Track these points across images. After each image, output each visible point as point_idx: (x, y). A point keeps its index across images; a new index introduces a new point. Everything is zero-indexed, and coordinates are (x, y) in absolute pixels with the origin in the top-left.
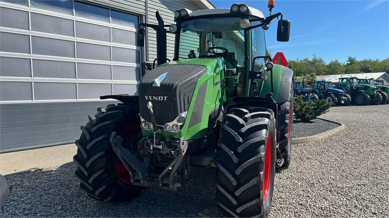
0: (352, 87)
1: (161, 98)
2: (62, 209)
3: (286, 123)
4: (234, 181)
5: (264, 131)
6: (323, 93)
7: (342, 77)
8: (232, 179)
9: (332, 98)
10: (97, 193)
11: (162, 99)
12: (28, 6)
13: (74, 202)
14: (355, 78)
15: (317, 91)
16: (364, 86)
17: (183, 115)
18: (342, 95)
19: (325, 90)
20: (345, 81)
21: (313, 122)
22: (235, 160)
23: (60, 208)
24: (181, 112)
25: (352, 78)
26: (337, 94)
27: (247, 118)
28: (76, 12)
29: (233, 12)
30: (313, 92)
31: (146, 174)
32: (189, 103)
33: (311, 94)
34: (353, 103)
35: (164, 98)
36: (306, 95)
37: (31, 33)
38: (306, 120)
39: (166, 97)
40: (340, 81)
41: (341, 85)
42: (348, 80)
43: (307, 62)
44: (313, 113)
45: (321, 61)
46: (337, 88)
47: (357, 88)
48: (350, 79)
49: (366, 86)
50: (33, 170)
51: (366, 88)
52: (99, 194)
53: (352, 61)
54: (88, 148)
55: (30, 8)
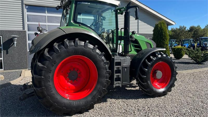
37: (47, 24)
44: (203, 59)
55: (47, 14)
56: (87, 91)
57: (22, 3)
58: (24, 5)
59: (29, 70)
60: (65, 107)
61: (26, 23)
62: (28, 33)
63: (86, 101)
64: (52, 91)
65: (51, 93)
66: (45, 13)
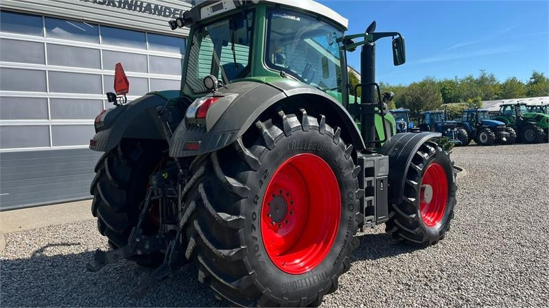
0: (518, 117)
6: (476, 127)
7: (505, 104)
9: (488, 133)
12: (43, 36)
14: (523, 104)
15: (467, 124)
16: (535, 115)
18: (502, 130)
19: (477, 122)
20: (509, 108)
25: (518, 105)
26: (495, 128)
28: (102, 39)
30: (460, 125)
33: (456, 129)
34: (519, 140)
36: (449, 129)
37: (48, 67)
40: (502, 109)
41: (502, 115)
42: (512, 108)
43: (471, 81)
45: (493, 79)
46: (496, 120)
47: (526, 119)
48: (515, 105)
49: (539, 116)
51: (539, 118)
53: (538, 79)
55: (46, 39)
56: (317, 247)
60: (287, 294)
63: (324, 274)
64: (260, 255)
65: (259, 260)
66: (40, 33)
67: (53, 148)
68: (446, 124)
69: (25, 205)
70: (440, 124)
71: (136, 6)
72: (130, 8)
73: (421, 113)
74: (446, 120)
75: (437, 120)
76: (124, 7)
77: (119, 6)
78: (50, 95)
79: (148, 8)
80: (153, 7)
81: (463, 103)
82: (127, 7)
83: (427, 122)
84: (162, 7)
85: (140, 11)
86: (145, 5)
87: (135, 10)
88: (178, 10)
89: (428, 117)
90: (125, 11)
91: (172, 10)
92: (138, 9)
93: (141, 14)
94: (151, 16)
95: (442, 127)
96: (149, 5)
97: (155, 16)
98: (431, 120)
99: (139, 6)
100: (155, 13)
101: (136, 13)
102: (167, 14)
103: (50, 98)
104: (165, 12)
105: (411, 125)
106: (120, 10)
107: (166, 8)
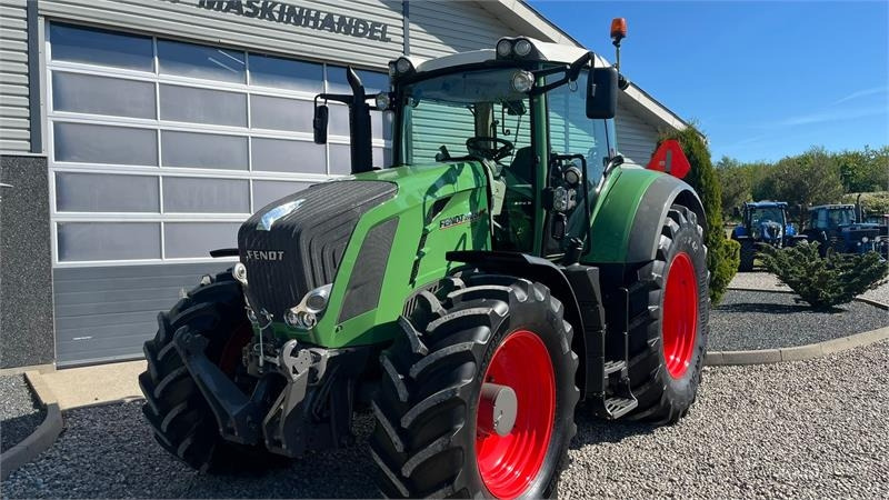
1: (272, 256)
2: (124, 482)
3: (649, 311)
4: (399, 443)
5: (485, 330)
8: (395, 438)
10: (181, 451)
11: (275, 258)
12: (154, 72)
13: (157, 469)
17: (323, 292)
21: (840, 311)
22: (403, 394)
23: (123, 479)
24: (316, 286)
27: (451, 299)
28: (252, 75)
29: (504, 58)
31: (249, 418)
32: (336, 266)
33: (878, 239)
35: (278, 255)
36: (865, 240)
37: (161, 124)
38: (820, 306)
39: (281, 253)
44: (842, 289)
50: (128, 400)
52: (185, 454)
54: (159, 359)
55: (159, 76)
57: (32, 9)
58: (41, 22)
59: (58, 368)
61: (50, 115)
62: (55, 166)
66: (149, 66)
67: (166, 261)
68: (859, 228)
69: (118, 358)
70: (847, 230)
71: (308, 18)
72: (297, 23)
73: (810, 209)
74: (858, 221)
75: (842, 221)
76: (288, 21)
77: (281, 20)
78: (163, 170)
79: (328, 22)
80: (336, 20)
81: (881, 193)
82: (292, 21)
83: (821, 224)
84: (352, 19)
85: (315, 26)
86: (323, 16)
87: (306, 25)
88: (379, 25)
89: (822, 215)
90: (290, 27)
91: (369, 24)
92: (311, 23)
93: (315, 32)
94: (333, 35)
95: (851, 233)
96: (330, 16)
97: (340, 36)
98: (830, 221)
99: (312, 19)
100: (339, 31)
101: (307, 30)
102: (361, 31)
103: (163, 177)
104: (356, 28)
105: (790, 229)
106: (281, 25)
107: (360, 21)
